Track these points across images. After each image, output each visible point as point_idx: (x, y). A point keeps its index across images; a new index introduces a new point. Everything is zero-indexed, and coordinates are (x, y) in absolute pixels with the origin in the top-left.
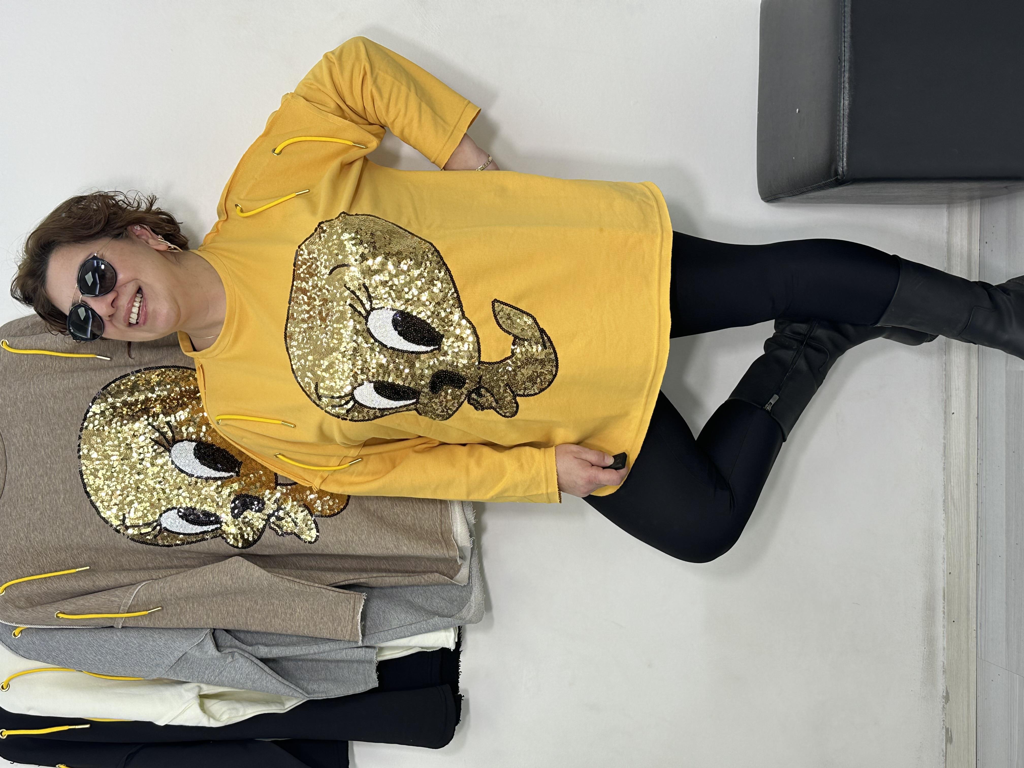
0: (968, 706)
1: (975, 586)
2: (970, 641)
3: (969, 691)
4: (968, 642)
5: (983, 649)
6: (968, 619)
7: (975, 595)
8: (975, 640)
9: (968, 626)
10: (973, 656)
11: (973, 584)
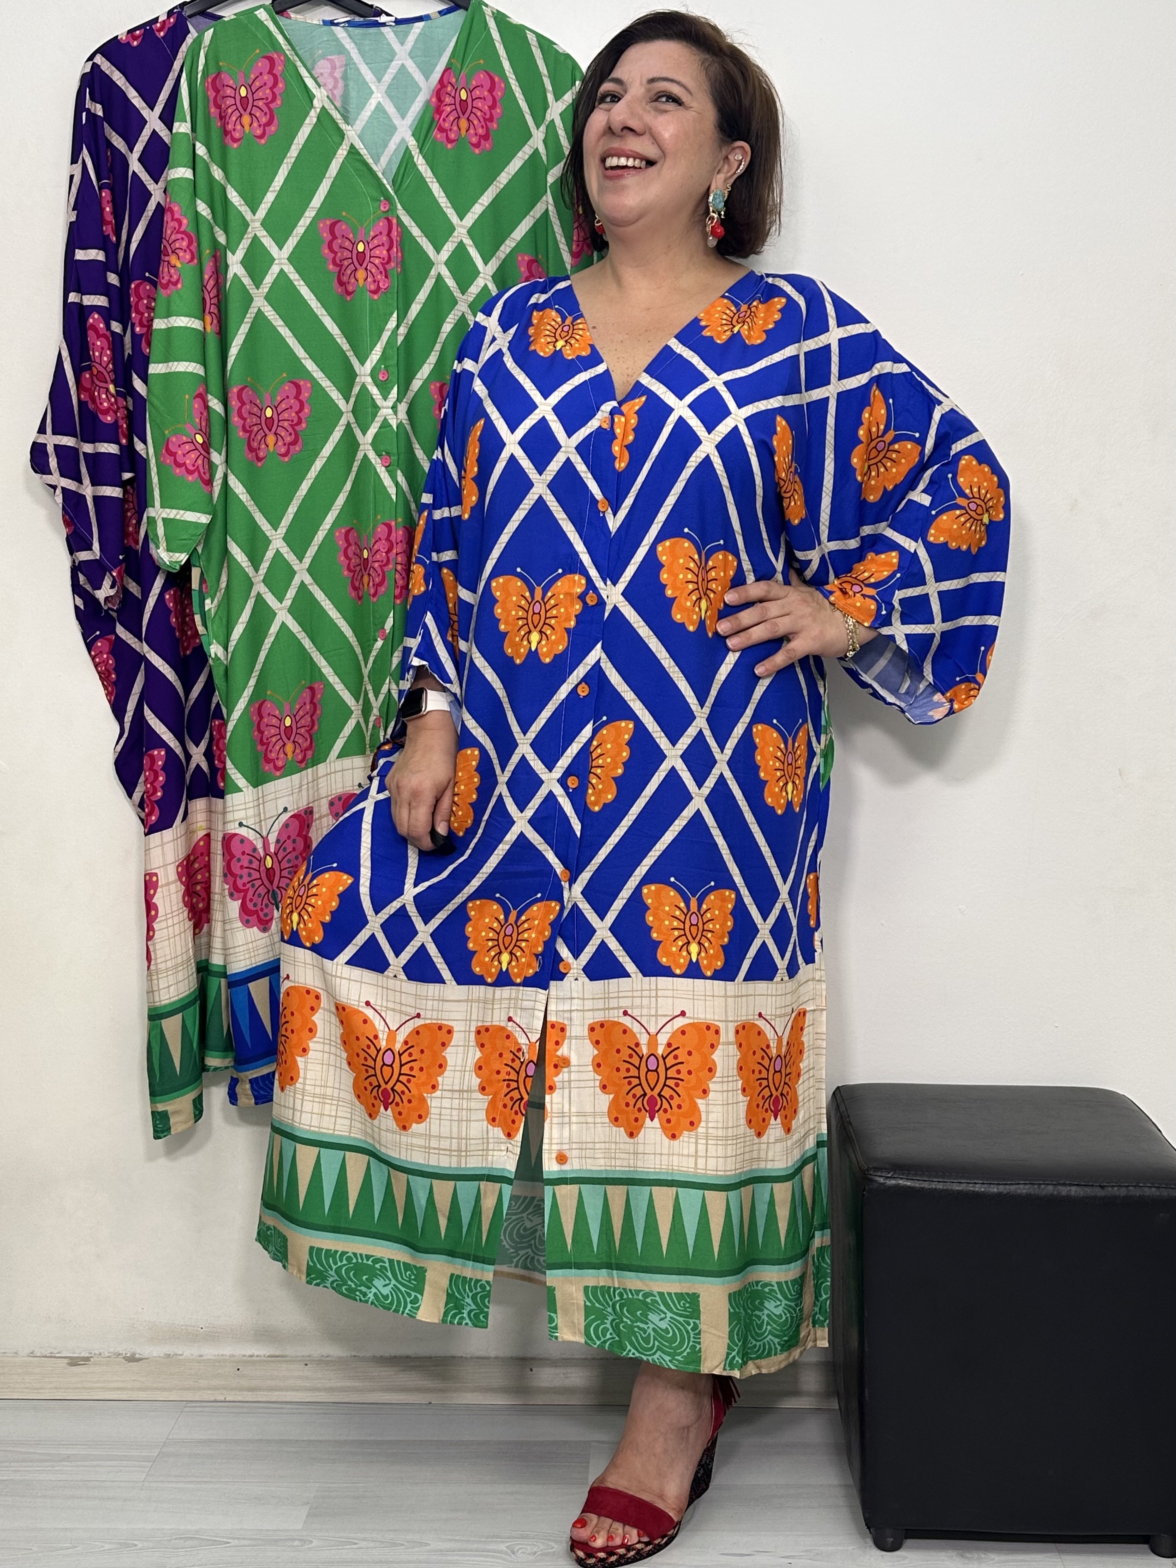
0: (119, 1389)
1: (288, 1400)
2: (209, 1392)
3: (139, 1389)
4: (208, 1389)
5: (198, 1409)
6: (241, 1389)
7: (273, 1400)
8: (212, 1399)
9: (232, 1389)
10: (189, 1396)
11: (291, 1396)
